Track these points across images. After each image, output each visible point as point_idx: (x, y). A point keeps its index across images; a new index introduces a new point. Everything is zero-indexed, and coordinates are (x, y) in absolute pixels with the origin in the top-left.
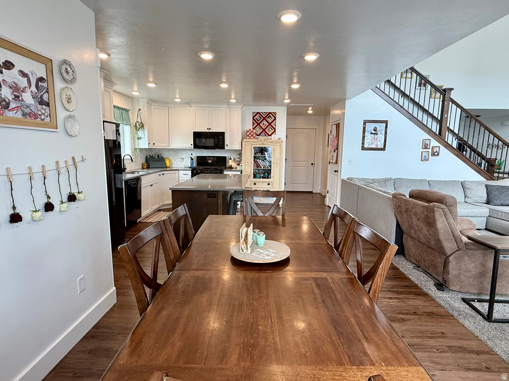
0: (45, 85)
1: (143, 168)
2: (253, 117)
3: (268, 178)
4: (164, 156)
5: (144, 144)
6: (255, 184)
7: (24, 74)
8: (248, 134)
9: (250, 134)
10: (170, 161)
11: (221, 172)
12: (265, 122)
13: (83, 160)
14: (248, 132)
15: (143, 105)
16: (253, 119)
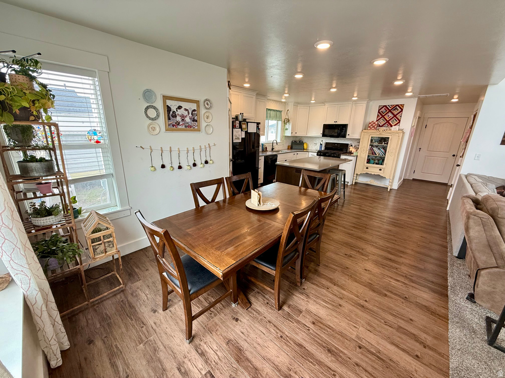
0: (196, 112)
1: (288, 149)
2: (379, 110)
3: (382, 164)
4: (304, 142)
5: (288, 133)
6: (367, 168)
7: (186, 110)
8: (370, 125)
9: (372, 125)
10: (307, 145)
11: (338, 157)
12: (390, 114)
13: (215, 145)
14: (370, 123)
15: (290, 107)
16: (379, 112)
